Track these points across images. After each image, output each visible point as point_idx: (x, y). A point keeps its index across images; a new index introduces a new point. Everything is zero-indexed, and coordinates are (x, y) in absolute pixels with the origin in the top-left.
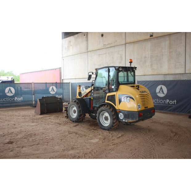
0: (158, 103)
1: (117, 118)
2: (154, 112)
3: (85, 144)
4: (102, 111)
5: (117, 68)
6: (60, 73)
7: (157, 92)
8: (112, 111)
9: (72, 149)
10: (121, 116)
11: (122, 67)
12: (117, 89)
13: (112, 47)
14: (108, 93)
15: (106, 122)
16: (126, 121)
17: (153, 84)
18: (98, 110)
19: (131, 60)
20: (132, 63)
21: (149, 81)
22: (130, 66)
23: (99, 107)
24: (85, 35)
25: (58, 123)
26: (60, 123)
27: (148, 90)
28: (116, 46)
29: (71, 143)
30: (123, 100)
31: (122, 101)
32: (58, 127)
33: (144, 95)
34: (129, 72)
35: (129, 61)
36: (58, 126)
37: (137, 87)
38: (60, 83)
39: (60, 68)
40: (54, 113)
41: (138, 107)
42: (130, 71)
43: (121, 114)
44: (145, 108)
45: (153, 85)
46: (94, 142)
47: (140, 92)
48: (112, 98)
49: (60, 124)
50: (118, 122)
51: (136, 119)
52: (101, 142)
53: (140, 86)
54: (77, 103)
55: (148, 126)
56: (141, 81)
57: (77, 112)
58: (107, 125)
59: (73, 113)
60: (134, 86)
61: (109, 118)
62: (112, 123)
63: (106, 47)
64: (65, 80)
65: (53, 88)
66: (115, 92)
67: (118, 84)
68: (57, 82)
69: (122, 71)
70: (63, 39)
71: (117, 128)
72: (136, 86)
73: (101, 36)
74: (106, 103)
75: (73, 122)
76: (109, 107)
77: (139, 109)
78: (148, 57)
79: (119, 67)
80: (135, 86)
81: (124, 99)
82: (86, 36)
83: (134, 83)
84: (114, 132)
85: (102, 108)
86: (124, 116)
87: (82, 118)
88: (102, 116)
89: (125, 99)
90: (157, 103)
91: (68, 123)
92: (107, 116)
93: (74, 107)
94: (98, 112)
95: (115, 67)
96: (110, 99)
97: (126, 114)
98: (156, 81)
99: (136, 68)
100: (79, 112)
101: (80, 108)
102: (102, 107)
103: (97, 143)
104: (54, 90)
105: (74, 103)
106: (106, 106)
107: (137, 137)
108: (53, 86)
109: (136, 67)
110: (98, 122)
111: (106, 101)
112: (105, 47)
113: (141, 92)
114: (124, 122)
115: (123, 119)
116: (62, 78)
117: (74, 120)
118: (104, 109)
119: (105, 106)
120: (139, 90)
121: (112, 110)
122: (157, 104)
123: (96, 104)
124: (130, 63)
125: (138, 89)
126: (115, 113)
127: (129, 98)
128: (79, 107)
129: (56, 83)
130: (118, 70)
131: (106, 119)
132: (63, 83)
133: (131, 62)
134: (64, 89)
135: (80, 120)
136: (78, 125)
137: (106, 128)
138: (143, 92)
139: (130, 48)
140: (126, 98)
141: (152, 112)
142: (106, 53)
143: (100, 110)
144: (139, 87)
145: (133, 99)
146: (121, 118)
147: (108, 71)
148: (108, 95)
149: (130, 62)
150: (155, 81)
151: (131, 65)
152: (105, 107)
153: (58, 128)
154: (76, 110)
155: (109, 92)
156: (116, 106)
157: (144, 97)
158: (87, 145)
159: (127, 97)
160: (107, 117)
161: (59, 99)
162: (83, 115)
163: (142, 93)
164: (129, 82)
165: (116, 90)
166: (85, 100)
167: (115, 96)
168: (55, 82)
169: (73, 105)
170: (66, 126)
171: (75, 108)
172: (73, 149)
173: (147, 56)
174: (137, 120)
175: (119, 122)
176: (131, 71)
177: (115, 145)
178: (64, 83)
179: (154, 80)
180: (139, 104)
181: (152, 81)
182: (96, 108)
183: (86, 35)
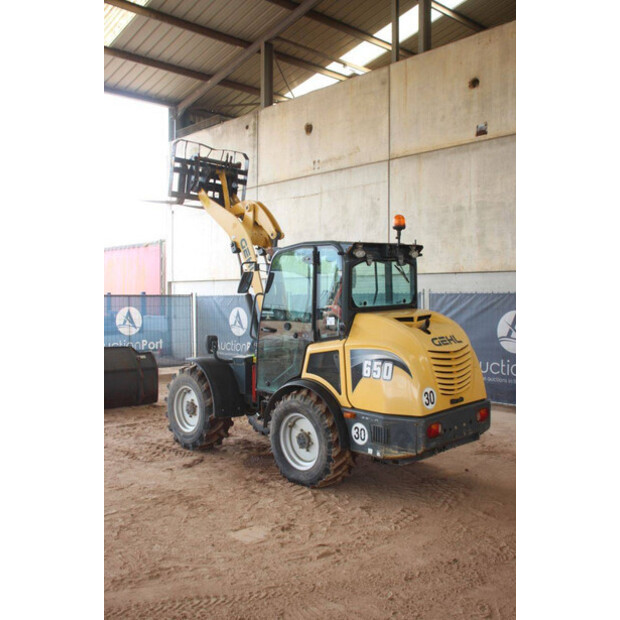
0: (503, 377)
1: (346, 440)
2: (486, 417)
3: (209, 549)
4: (287, 412)
5: (346, 248)
6: (161, 259)
7: (499, 336)
8: (327, 413)
9: (151, 578)
10: (360, 434)
11: (368, 247)
12: (345, 331)
13: (341, 170)
14: (312, 343)
15: (302, 452)
16: (378, 454)
17: (485, 306)
18: (273, 406)
19: (399, 217)
20: (402, 231)
21: (472, 295)
22: (396, 241)
23: (279, 397)
24: (247, 127)
25: (128, 453)
26: (137, 451)
27: (464, 333)
28: (356, 166)
29: (156, 548)
30: (366, 371)
31: (365, 374)
32: (120, 472)
33: (448, 352)
34: (394, 263)
35: (393, 222)
36: (125, 465)
37: (424, 321)
38: (162, 296)
39: (162, 242)
40: (126, 410)
41: (425, 400)
42: (397, 260)
43: (360, 426)
44: (452, 402)
45: (487, 309)
46: (248, 540)
47: (433, 340)
48: (327, 364)
49: (133, 456)
50: (348, 454)
51: (416, 449)
52: (274, 542)
53: (437, 316)
54: (201, 378)
55: (467, 470)
56: (442, 295)
57: (198, 410)
58: (306, 466)
59: (186, 413)
60: (411, 319)
61: (314, 437)
62: (325, 458)
63: (319, 171)
64: (177, 285)
65: (129, 314)
66: (338, 341)
67: (351, 309)
68: (147, 294)
69: (364, 259)
70: (171, 138)
71: (343, 477)
72: (420, 318)
73: (304, 131)
74: (305, 379)
75: (186, 447)
76: (313, 398)
77: (431, 406)
78: (470, 208)
79: (355, 246)
80: (416, 319)
81: (371, 367)
82: (251, 131)
83: (414, 305)
84: (333, 496)
85: (289, 401)
86: (370, 433)
87: (217, 433)
88: (288, 429)
89: (375, 368)
90: (500, 375)
91: (164, 450)
92: (306, 431)
93: (189, 391)
94: (275, 413)
95: (337, 244)
96: (319, 365)
97: (380, 426)
98: (498, 295)
99: (419, 248)
100: (207, 410)
101: (209, 396)
102: (289, 398)
103: (260, 546)
104: (132, 321)
105: (190, 377)
106: (304, 392)
107: (420, 517)
108: (129, 306)
109: (418, 244)
110: (275, 454)
111: (305, 375)
112: (317, 171)
113: (436, 342)
114: (369, 456)
115: (365, 447)
116: (168, 279)
117: (189, 441)
118: (294, 404)
119: (298, 392)
120: (429, 333)
121: (327, 410)
122: (500, 380)
123: (269, 385)
124: (396, 232)
125: (425, 329)
126: (337, 421)
127: (390, 365)
128: (206, 393)
129: (144, 295)
130: (352, 255)
131: (305, 441)
132: (170, 296)
133: (400, 228)
134: (175, 317)
135: (209, 441)
136: (201, 461)
137: (302, 478)
138: (443, 341)
139: (404, 173)
140: (380, 363)
141: (479, 417)
142: (321, 193)
143: (281, 406)
144: (427, 324)
145: (405, 368)
146: (359, 442)
147: (312, 261)
148: (312, 349)
149: (395, 228)
150: (493, 295)
151: (398, 238)
152: (298, 398)
153: (119, 475)
154: (196, 403)
155: (317, 339)
156: (340, 393)
157: (449, 359)
158: (216, 555)
159: (383, 361)
160: (308, 435)
161: (143, 357)
162: (221, 425)
163: (440, 345)
164: (395, 303)
165: (342, 334)
166: (231, 364)
167: (337, 357)
168: (139, 293)
169: (185, 382)
170: (154, 464)
171: (193, 397)
172: (158, 576)
173: (465, 204)
174: (419, 452)
175: (354, 455)
176: (401, 261)
177: (330, 559)
178: (175, 296)
179: (490, 292)
180: (428, 390)
181: (482, 295)
182: (267, 398)
183: (251, 127)
